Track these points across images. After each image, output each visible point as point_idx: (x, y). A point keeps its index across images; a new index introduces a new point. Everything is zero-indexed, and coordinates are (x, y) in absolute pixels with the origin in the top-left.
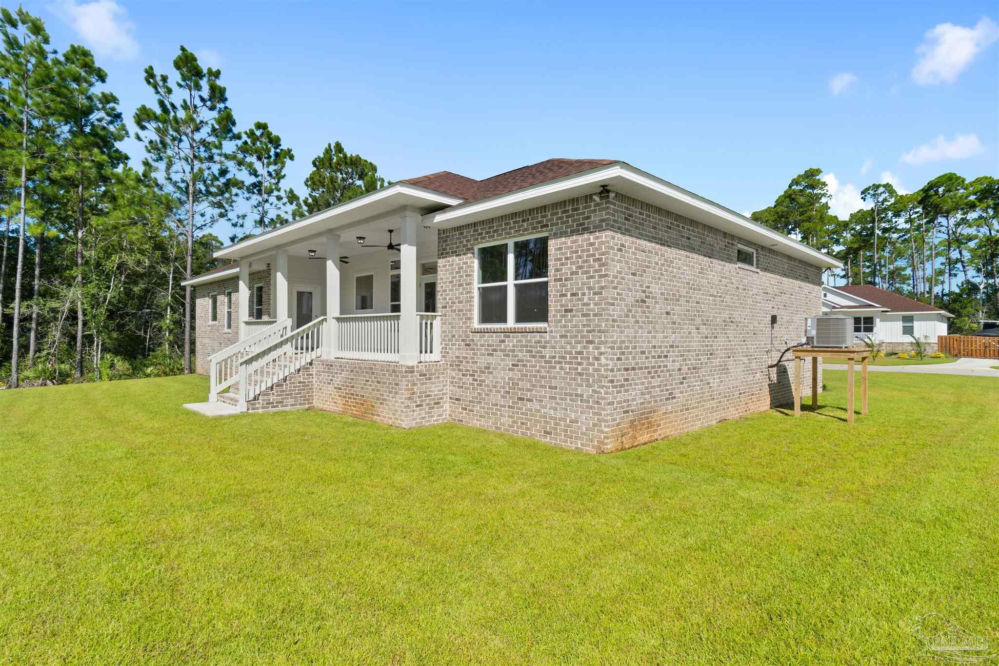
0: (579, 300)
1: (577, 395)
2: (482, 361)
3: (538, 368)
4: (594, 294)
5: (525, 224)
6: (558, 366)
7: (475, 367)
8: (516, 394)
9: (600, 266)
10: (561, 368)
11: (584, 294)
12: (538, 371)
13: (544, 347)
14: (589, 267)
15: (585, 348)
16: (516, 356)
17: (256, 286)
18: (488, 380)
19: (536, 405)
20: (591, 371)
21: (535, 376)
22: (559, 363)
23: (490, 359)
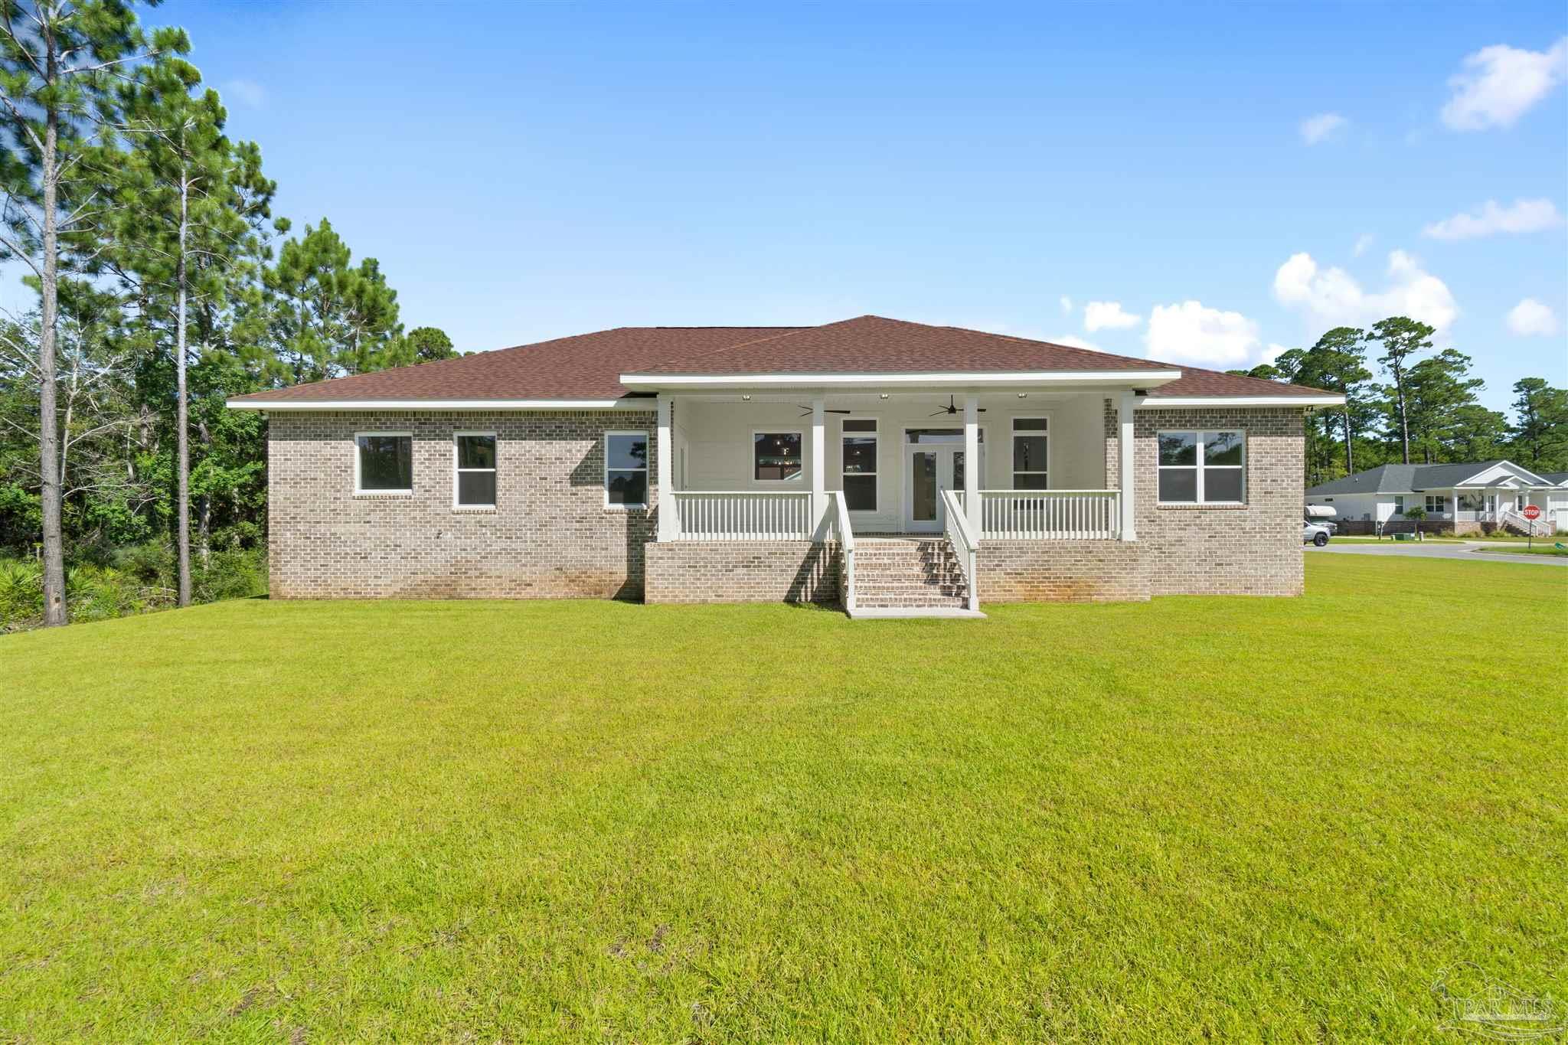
0: (1279, 485)
1: (1276, 556)
2: (1171, 536)
3: (1237, 538)
4: (1292, 481)
5: (1224, 420)
6: (1258, 535)
7: (1162, 541)
8: (1215, 560)
9: (1297, 461)
10: (1261, 536)
11: (1283, 481)
12: (1238, 541)
13: (1245, 521)
14: (1288, 461)
15: (1283, 520)
16: (1213, 529)
17: (607, 434)
18: (1180, 550)
19: (1235, 568)
20: (1289, 537)
21: (1235, 545)
22: (1259, 533)
23: (1182, 533)
